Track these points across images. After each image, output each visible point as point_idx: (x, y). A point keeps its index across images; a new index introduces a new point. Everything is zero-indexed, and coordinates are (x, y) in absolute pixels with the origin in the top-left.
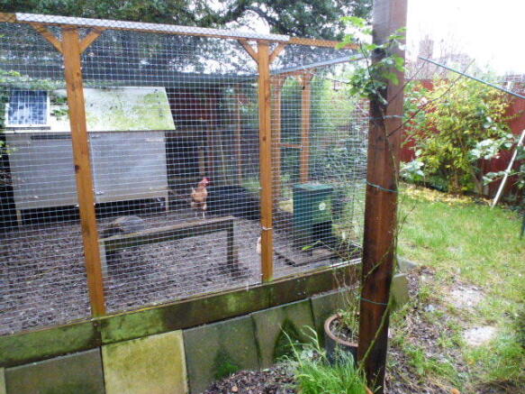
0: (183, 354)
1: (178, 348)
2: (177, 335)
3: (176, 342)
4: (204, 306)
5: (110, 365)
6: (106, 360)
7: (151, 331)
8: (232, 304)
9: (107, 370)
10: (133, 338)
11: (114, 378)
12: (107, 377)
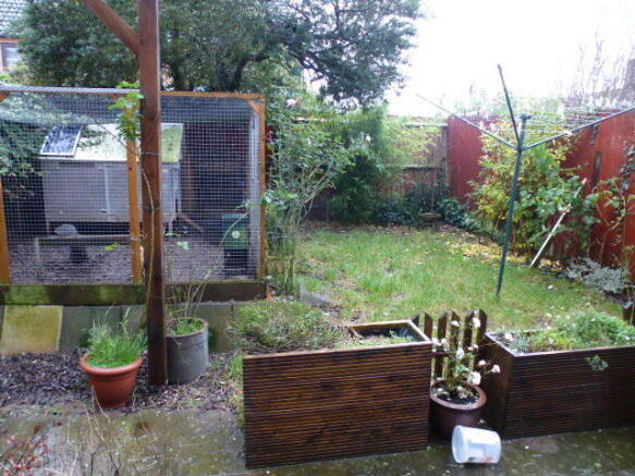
0: (60, 323)
1: (57, 319)
2: (59, 309)
3: (56, 313)
4: (80, 291)
5: (8, 318)
6: (6, 315)
7: (41, 301)
8: (104, 295)
9: (5, 321)
10: (27, 304)
11: (9, 328)
12: (4, 326)
